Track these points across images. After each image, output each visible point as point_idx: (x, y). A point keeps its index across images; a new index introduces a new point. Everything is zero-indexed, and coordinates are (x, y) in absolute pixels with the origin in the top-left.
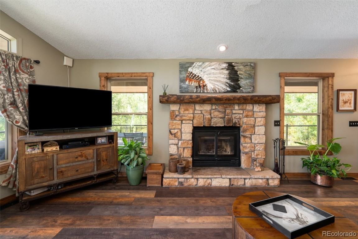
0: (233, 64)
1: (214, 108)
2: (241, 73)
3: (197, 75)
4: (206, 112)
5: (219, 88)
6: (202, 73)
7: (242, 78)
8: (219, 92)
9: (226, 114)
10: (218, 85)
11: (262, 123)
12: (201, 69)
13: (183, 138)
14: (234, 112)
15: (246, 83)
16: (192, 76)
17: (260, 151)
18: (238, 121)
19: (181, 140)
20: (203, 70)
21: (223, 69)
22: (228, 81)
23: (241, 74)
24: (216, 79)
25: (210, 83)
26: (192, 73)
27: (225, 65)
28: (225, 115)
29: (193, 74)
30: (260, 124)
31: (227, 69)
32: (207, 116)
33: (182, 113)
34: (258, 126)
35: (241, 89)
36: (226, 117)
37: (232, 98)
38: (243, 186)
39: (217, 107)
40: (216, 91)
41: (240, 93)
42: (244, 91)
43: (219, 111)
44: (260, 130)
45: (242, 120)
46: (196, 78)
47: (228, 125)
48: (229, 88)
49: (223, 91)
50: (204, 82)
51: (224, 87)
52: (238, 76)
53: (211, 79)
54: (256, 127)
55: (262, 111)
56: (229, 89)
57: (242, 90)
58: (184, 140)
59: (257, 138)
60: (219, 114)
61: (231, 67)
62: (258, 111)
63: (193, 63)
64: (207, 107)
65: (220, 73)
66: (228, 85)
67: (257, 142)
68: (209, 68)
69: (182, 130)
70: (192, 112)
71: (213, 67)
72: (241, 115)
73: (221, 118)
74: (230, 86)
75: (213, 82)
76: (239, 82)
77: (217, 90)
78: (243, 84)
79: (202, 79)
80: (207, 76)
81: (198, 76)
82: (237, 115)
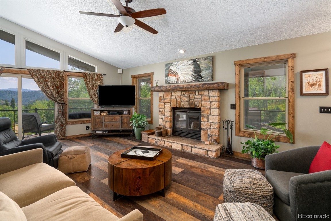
0: (197, 60)
2: (202, 66)
3: (174, 71)
4: (178, 97)
5: (188, 79)
6: (177, 70)
7: (203, 70)
8: (188, 82)
9: (190, 99)
10: (186, 77)
12: (176, 67)
13: (166, 115)
14: (195, 97)
15: (206, 73)
16: (172, 72)
17: (214, 129)
18: (198, 104)
19: (164, 116)
20: (178, 67)
21: (190, 64)
22: (193, 73)
23: (202, 67)
24: (185, 72)
25: (182, 76)
26: (171, 70)
27: (191, 62)
28: (189, 99)
30: (214, 107)
31: (193, 65)
32: (178, 100)
33: (165, 98)
34: (213, 108)
35: (202, 78)
36: (190, 100)
38: (190, 152)
39: (184, 94)
40: (186, 81)
41: (202, 81)
42: (205, 80)
43: (186, 97)
44: (215, 112)
45: (201, 103)
47: (191, 106)
48: (194, 78)
49: (190, 81)
50: (178, 76)
51: (191, 78)
52: (200, 68)
53: (183, 73)
54: (211, 109)
55: (216, 96)
56: (194, 80)
57: (203, 79)
59: (212, 118)
60: (186, 98)
61: (195, 61)
62: (213, 96)
63: (172, 63)
64: (179, 94)
65: (188, 68)
66: (193, 76)
67: (211, 122)
68: (181, 65)
69: (165, 109)
70: (170, 97)
71: (183, 64)
72: (200, 100)
73: (187, 101)
75: (184, 75)
76: (201, 73)
77: (186, 80)
78: (204, 75)
79: (177, 74)
80: (180, 71)
81: (175, 72)
82: (197, 99)
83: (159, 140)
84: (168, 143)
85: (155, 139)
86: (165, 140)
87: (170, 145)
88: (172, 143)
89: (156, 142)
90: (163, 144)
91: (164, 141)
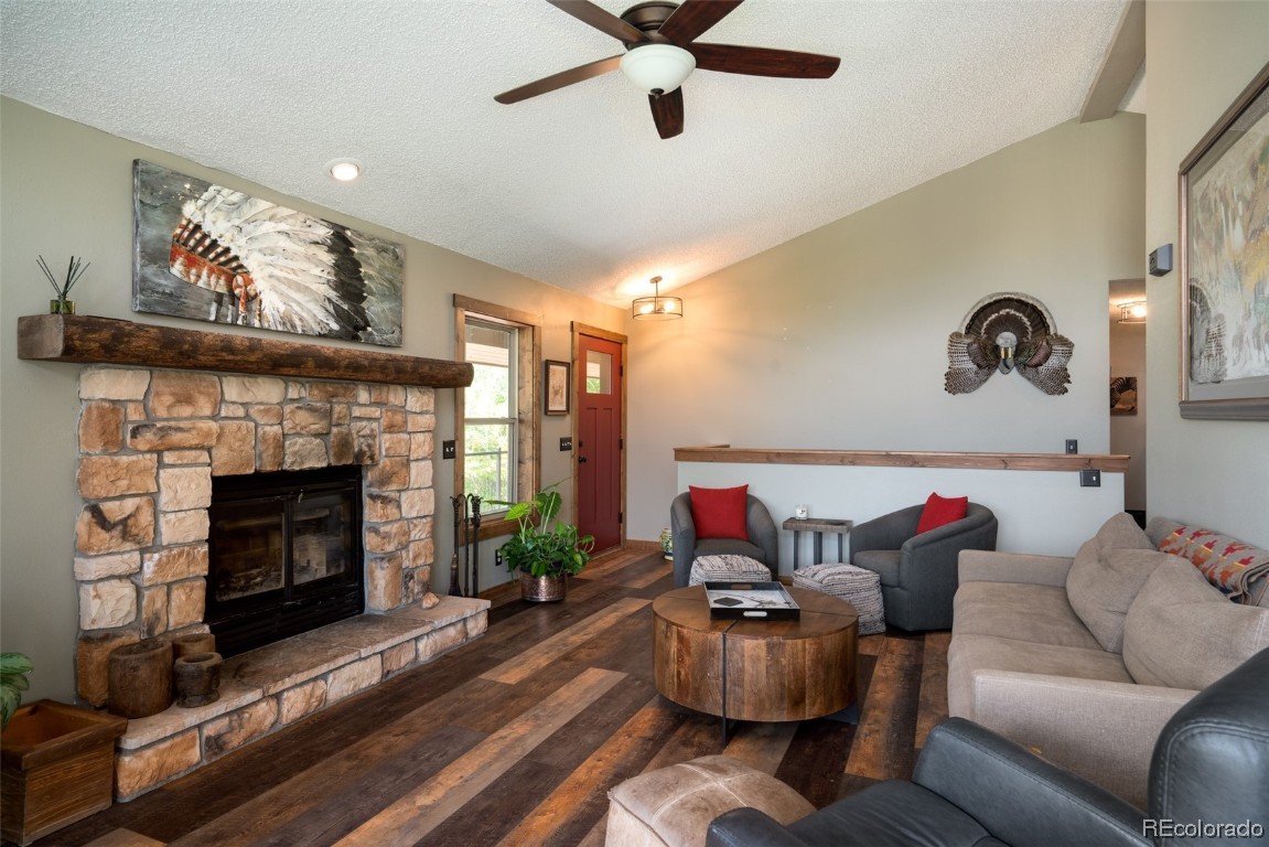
0: (349, 233)
1: (296, 396)
2: (371, 272)
3: (223, 243)
4: (267, 411)
5: (304, 315)
6: (242, 241)
7: (372, 294)
8: (305, 335)
9: (334, 422)
10: (299, 304)
11: (427, 449)
12: (237, 222)
13: (165, 539)
14: (357, 412)
15: (383, 311)
16: (200, 242)
17: (422, 543)
18: (369, 446)
19: (155, 547)
20: (247, 228)
21: (318, 243)
22: (333, 294)
23: (370, 278)
24: (292, 277)
25: (273, 288)
26: (198, 227)
27: (323, 232)
28: (331, 425)
29: (205, 236)
30: (422, 455)
31: (331, 250)
32: (267, 429)
33: (162, 412)
34: (417, 460)
35: (369, 329)
36: (335, 430)
37: (366, 363)
38: (413, 667)
39: (303, 394)
40: (294, 326)
41: (366, 343)
42: (377, 338)
43: (312, 410)
44: (421, 473)
45: (377, 440)
46: (218, 255)
47: (339, 461)
48: (337, 322)
49: (317, 329)
50: (249, 282)
51: (321, 315)
52: (361, 280)
53: (277, 272)
54: (413, 465)
55: (427, 412)
56: (335, 327)
57: (371, 334)
58: (169, 547)
59: (416, 499)
60: (311, 420)
61: (340, 243)
62: (418, 411)
63: (205, 186)
64: (268, 391)
65: (308, 258)
66: (331, 309)
67: (414, 514)
68: (269, 227)
69: (164, 498)
70: (207, 411)
71: (283, 226)
72: (375, 425)
73: (317, 435)
74: (339, 315)
75: (283, 288)
76: (364, 305)
77: (298, 323)
78: (374, 314)
79: (241, 266)
80: (259, 256)
81: (227, 250)
82: (364, 423)
83: (240, 711)
84: (308, 688)
85: (199, 727)
86: (273, 691)
87: (318, 692)
88: (324, 676)
89: (214, 744)
90: (271, 719)
91: (277, 697)
